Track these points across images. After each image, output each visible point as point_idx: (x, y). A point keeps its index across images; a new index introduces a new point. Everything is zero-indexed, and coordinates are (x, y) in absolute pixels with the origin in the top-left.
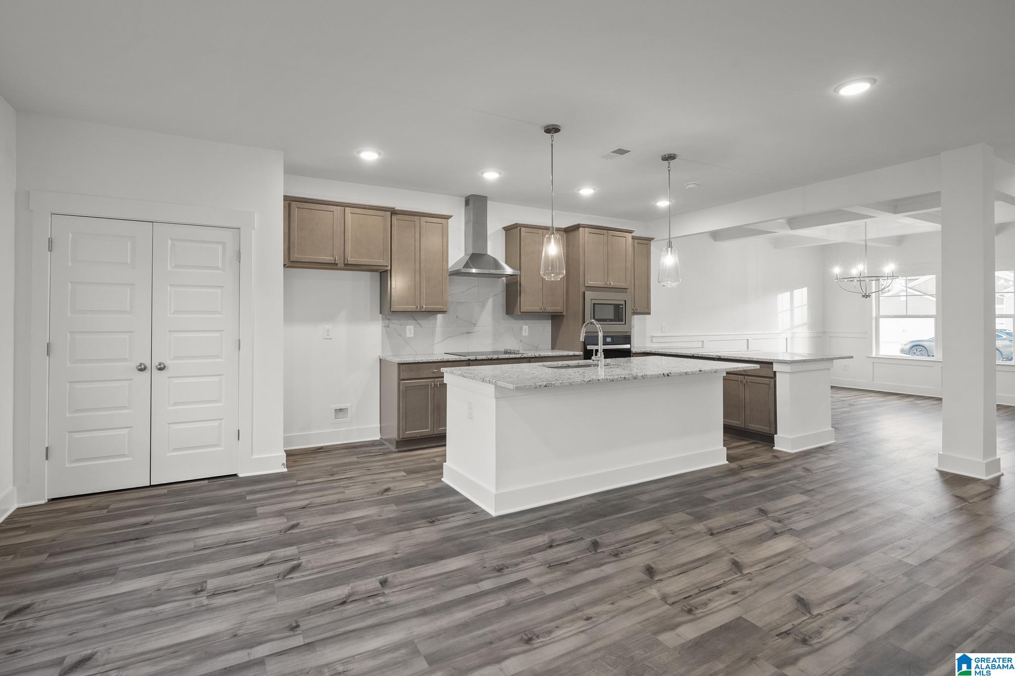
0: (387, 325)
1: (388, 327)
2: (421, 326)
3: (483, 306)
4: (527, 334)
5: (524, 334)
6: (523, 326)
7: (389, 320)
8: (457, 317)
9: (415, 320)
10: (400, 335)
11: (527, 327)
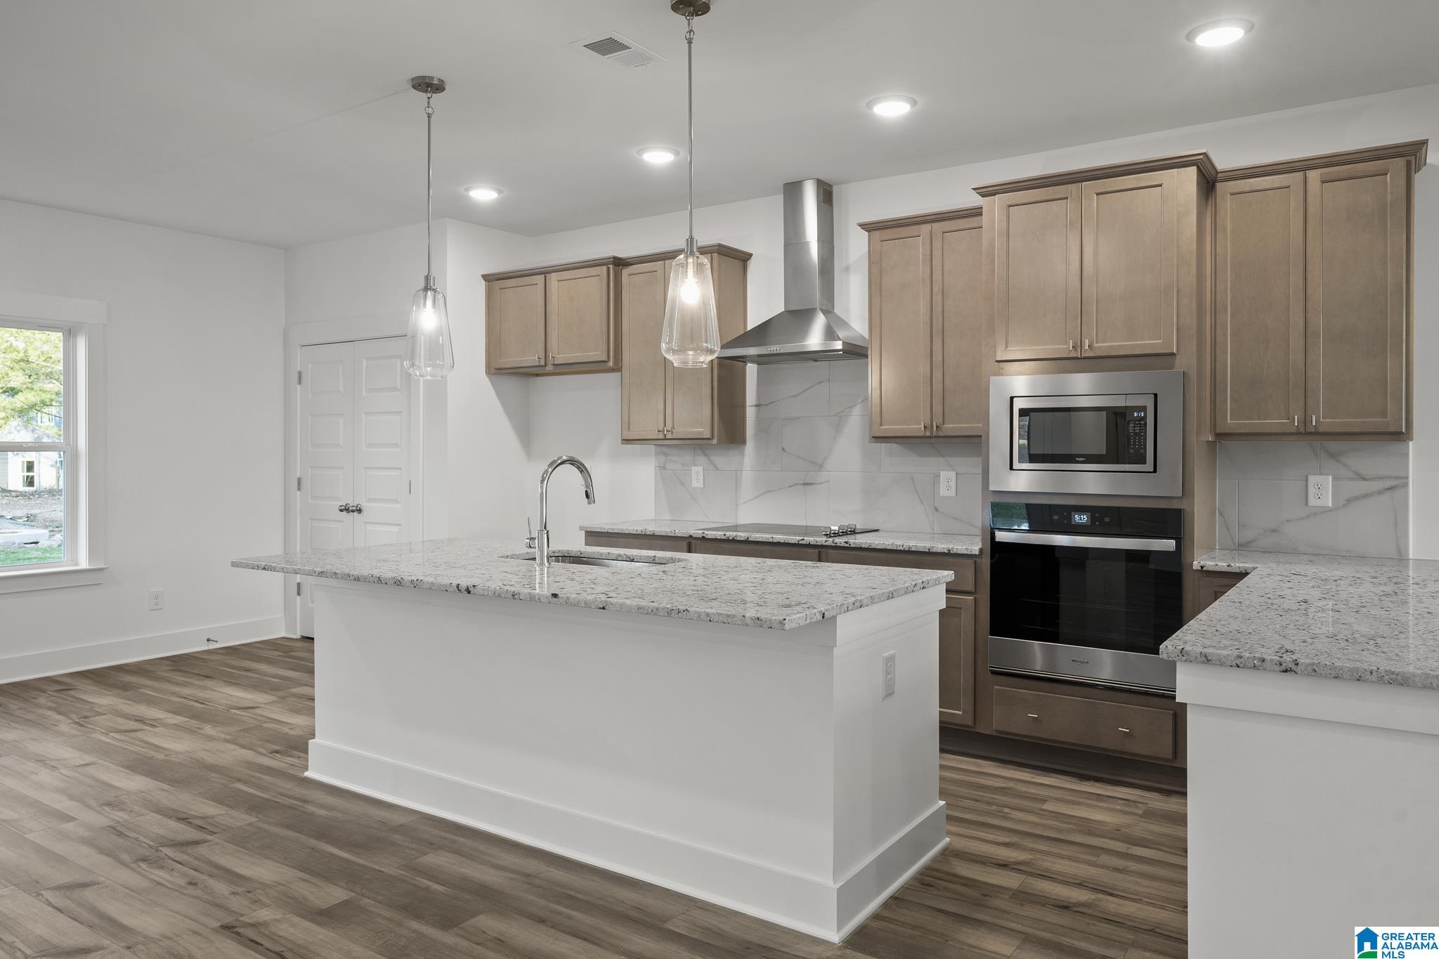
0: (662, 465)
1: (664, 468)
2: (717, 469)
3: (839, 423)
4: (952, 493)
5: (943, 492)
6: (942, 473)
7: (665, 454)
8: (783, 450)
9: (706, 455)
10: (682, 484)
11: (952, 475)
